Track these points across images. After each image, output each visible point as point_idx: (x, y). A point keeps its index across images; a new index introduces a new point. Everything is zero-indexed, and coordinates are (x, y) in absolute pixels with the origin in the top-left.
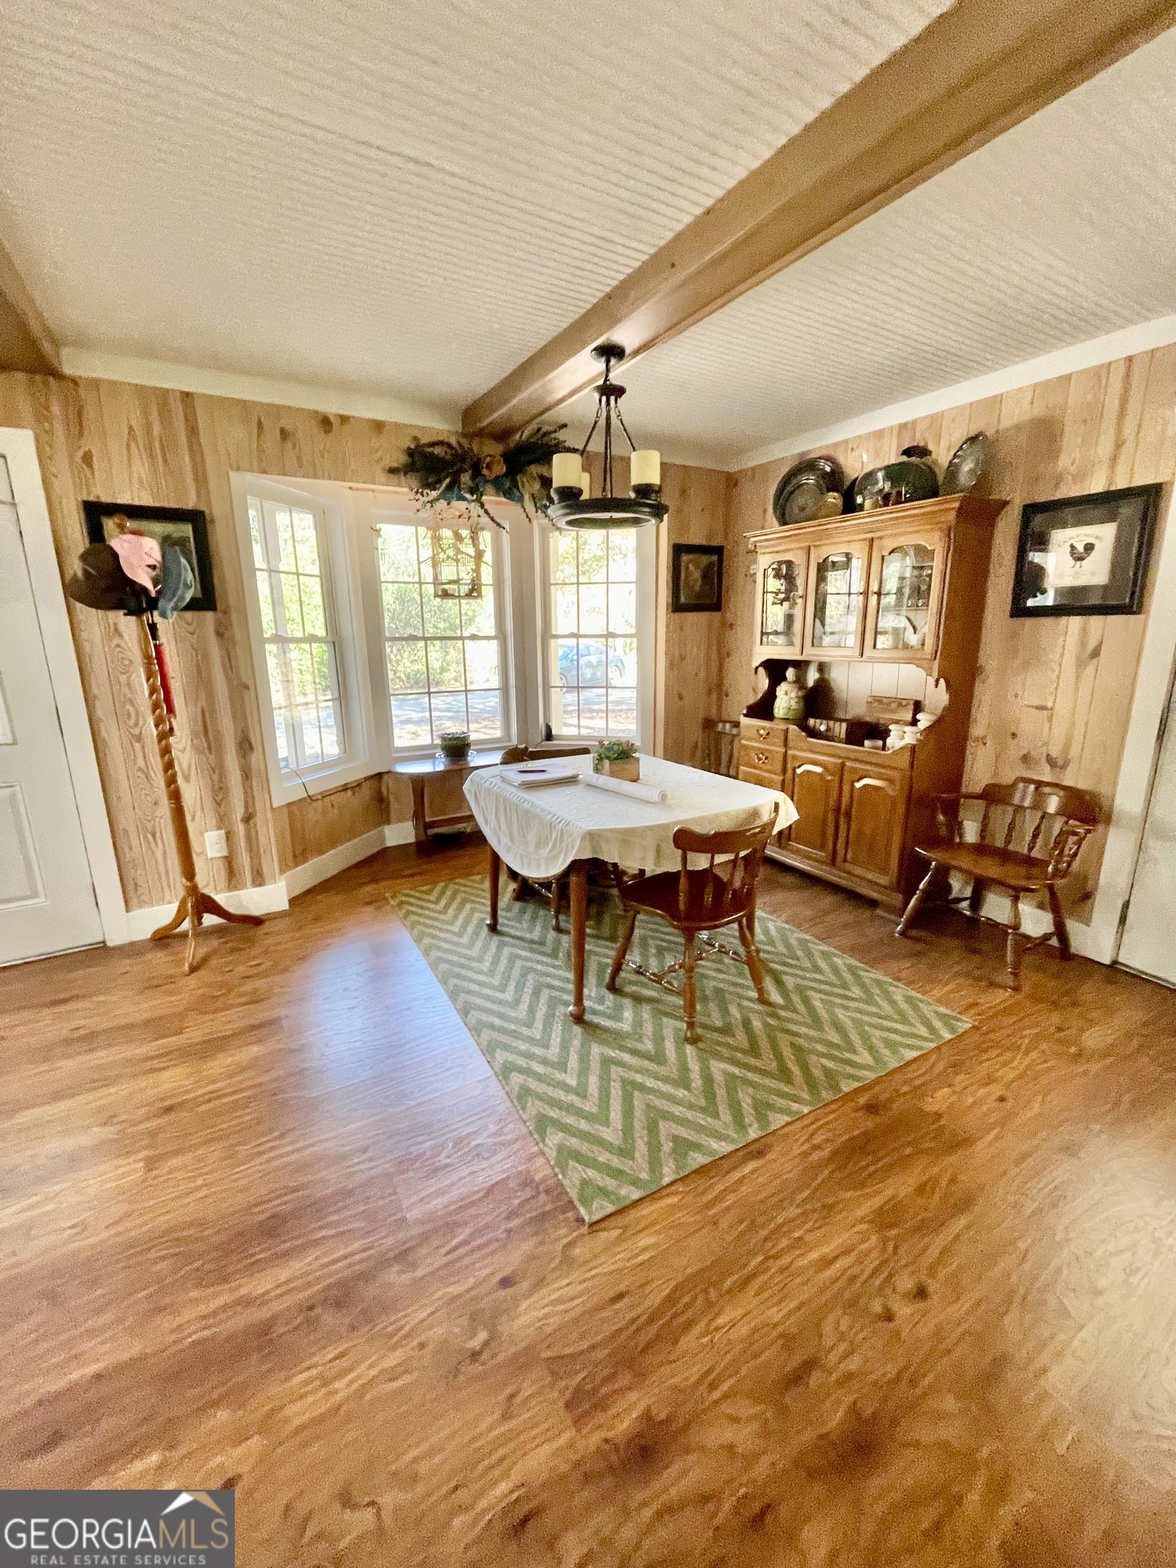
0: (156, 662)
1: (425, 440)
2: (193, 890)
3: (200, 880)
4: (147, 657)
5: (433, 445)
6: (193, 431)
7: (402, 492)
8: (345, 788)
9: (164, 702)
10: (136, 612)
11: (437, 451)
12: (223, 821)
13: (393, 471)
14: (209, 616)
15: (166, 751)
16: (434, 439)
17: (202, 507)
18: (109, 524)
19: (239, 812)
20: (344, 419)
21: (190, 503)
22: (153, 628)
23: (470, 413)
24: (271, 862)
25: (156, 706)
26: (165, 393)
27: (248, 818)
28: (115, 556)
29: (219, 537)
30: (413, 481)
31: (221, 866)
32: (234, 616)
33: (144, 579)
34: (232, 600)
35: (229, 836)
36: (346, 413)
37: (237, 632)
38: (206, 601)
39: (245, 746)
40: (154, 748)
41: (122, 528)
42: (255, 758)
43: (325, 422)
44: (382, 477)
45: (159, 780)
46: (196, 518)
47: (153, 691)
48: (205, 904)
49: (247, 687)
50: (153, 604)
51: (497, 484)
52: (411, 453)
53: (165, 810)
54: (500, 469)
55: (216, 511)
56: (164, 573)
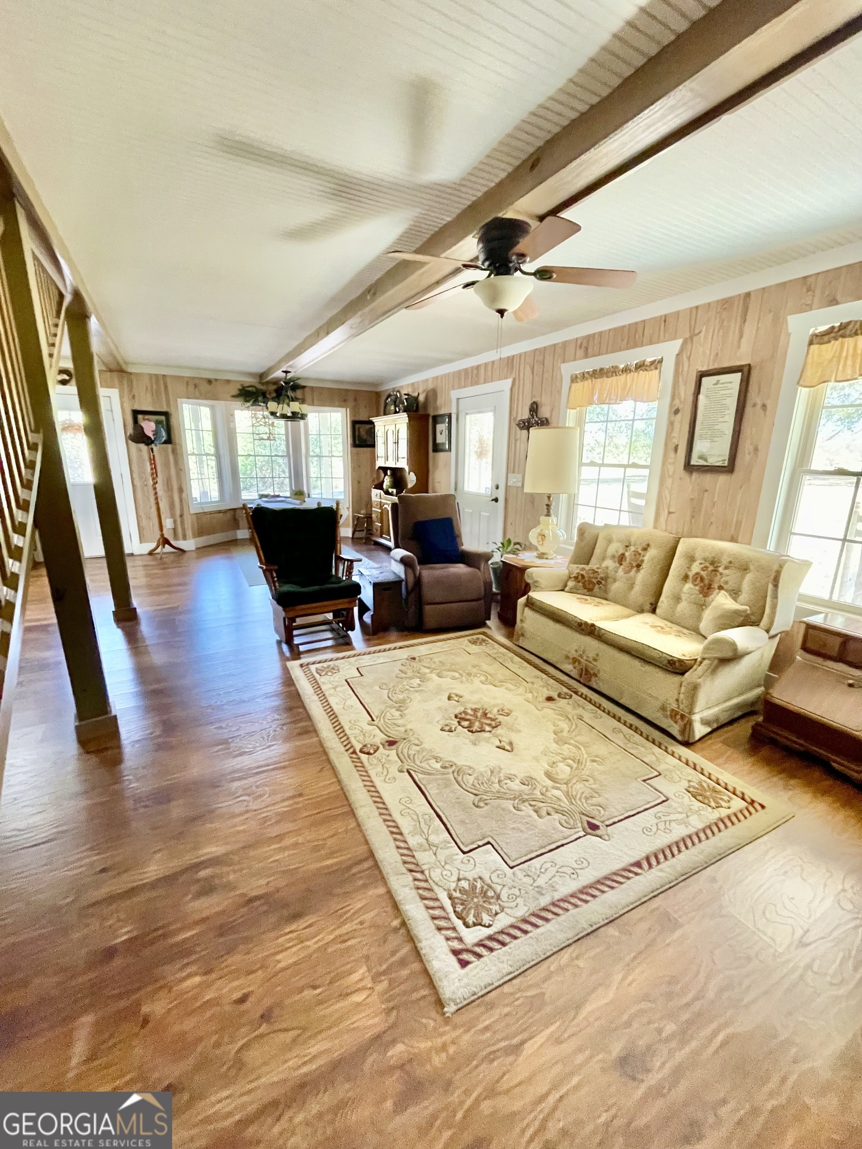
0: (153, 461)
1: (246, 385)
2: (162, 535)
3: (165, 532)
4: (150, 458)
5: (249, 387)
6: (166, 387)
7: (238, 403)
8: (220, 512)
9: (154, 474)
10: (147, 444)
11: (250, 389)
12: (173, 516)
13: (233, 396)
14: (169, 446)
15: (155, 489)
16: (250, 384)
17: (168, 410)
18: (140, 417)
19: (178, 513)
20: (216, 380)
21: (164, 409)
22: (152, 449)
23: (262, 376)
24: (189, 533)
25: (152, 474)
26: (156, 375)
27: (181, 516)
28: (142, 428)
29: (173, 421)
30: (242, 399)
31: (172, 531)
32: (178, 446)
33: (150, 434)
34: (177, 441)
35: (175, 522)
36: (216, 378)
37: (178, 451)
38: (169, 441)
39: (181, 490)
40: (151, 489)
41: (144, 419)
42: (184, 495)
43: (210, 381)
44: (229, 398)
45: (152, 498)
46: (166, 414)
47: (152, 469)
48: (166, 542)
49: (181, 470)
50: (153, 442)
51: (273, 399)
52: (240, 390)
53: (154, 509)
54: (274, 395)
55: (172, 411)
56: (156, 433)
